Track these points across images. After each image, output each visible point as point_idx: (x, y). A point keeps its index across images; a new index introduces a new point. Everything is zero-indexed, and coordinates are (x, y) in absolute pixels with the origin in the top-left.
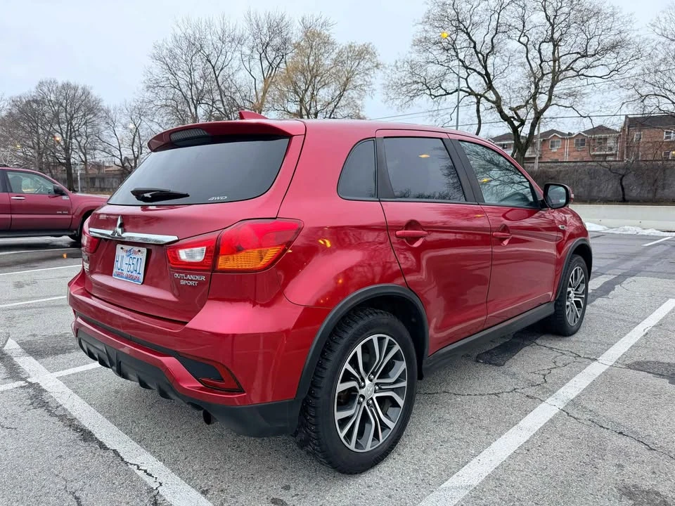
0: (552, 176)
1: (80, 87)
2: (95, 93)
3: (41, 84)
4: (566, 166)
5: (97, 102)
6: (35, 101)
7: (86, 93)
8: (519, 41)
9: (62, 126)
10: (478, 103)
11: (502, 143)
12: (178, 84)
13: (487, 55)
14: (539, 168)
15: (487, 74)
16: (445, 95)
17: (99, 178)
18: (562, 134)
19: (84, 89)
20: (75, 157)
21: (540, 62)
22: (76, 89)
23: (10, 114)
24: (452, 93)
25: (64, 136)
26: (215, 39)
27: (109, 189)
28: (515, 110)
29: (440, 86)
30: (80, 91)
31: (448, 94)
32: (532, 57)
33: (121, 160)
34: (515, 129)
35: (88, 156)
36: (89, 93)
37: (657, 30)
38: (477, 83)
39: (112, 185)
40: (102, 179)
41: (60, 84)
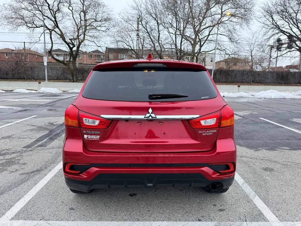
0: (86, 70)
4: (89, 66)
8: (69, 8)
10: (51, 34)
11: (56, 53)
13: (56, 12)
14: (78, 66)
15: (56, 21)
16: (36, 27)
18: (83, 52)
21: (80, 20)
24: (39, 27)
28: (71, 40)
29: (33, 23)
31: (37, 27)
32: (76, 17)
34: (71, 49)
37: (121, 17)
38: (50, 24)
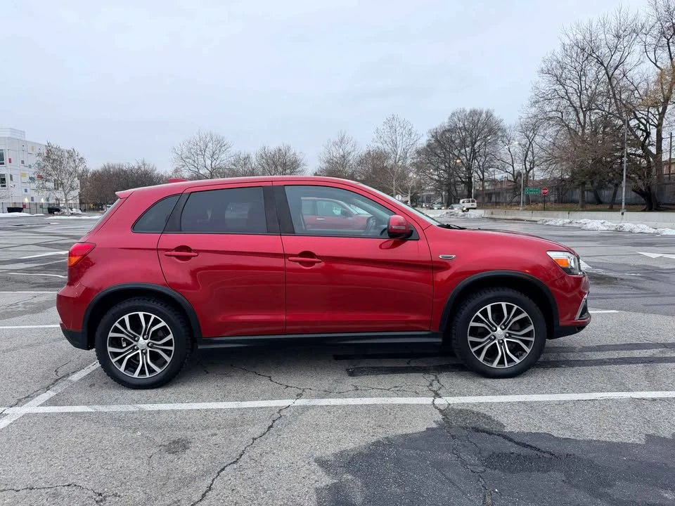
1: (484, 112)
2: (497, 115)
3: (453, 114)
5: (498, 123)
6: (449, 131)
7: (489, 115)
9: (467, 149)
12: (567, 93)
17: (495, 193)
19: (487, 113)
20: (476, 176)
22: (481, 114)
23: (429, 146)
25: (468, 157)
26: (610, 37)
27: (502, 203)
30: (484, 115)
33: (513, 175)
35: (485, 174)
36: (491, 116)
39: (506, 199)
40: (498, 194)
41: (468, 111)
